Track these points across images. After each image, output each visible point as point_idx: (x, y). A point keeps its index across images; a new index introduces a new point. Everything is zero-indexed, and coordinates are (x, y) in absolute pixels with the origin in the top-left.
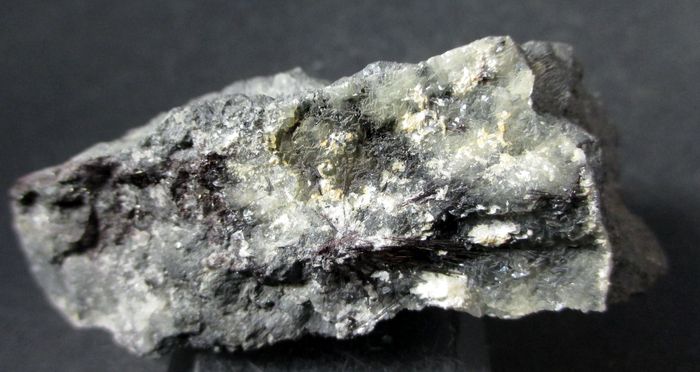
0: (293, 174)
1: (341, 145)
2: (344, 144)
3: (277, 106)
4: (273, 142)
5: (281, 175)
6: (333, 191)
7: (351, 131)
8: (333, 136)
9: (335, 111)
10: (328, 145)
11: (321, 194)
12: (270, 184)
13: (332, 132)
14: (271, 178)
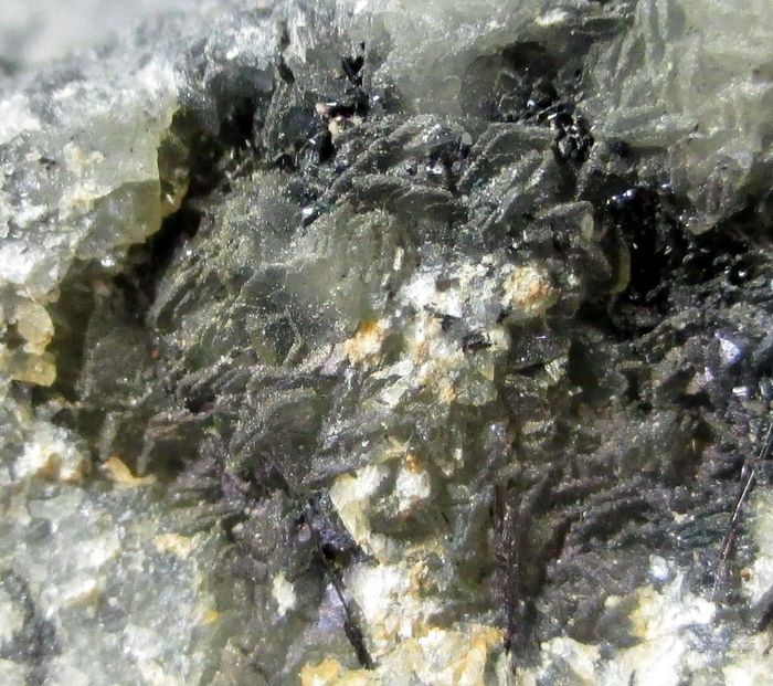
0: (172, 542)
1: (474, 344)
2: (498, 338)
3: (46, 115)
4: (34, 347)
5: (98, 552)
6: (437, 636)
7: (539, 251)
8: (420, 290)
9: (425, 129)
10: (393, 349)
11: (364, 660)
12: (31, 611)
13: (413, 263)
14: (37, 575)
